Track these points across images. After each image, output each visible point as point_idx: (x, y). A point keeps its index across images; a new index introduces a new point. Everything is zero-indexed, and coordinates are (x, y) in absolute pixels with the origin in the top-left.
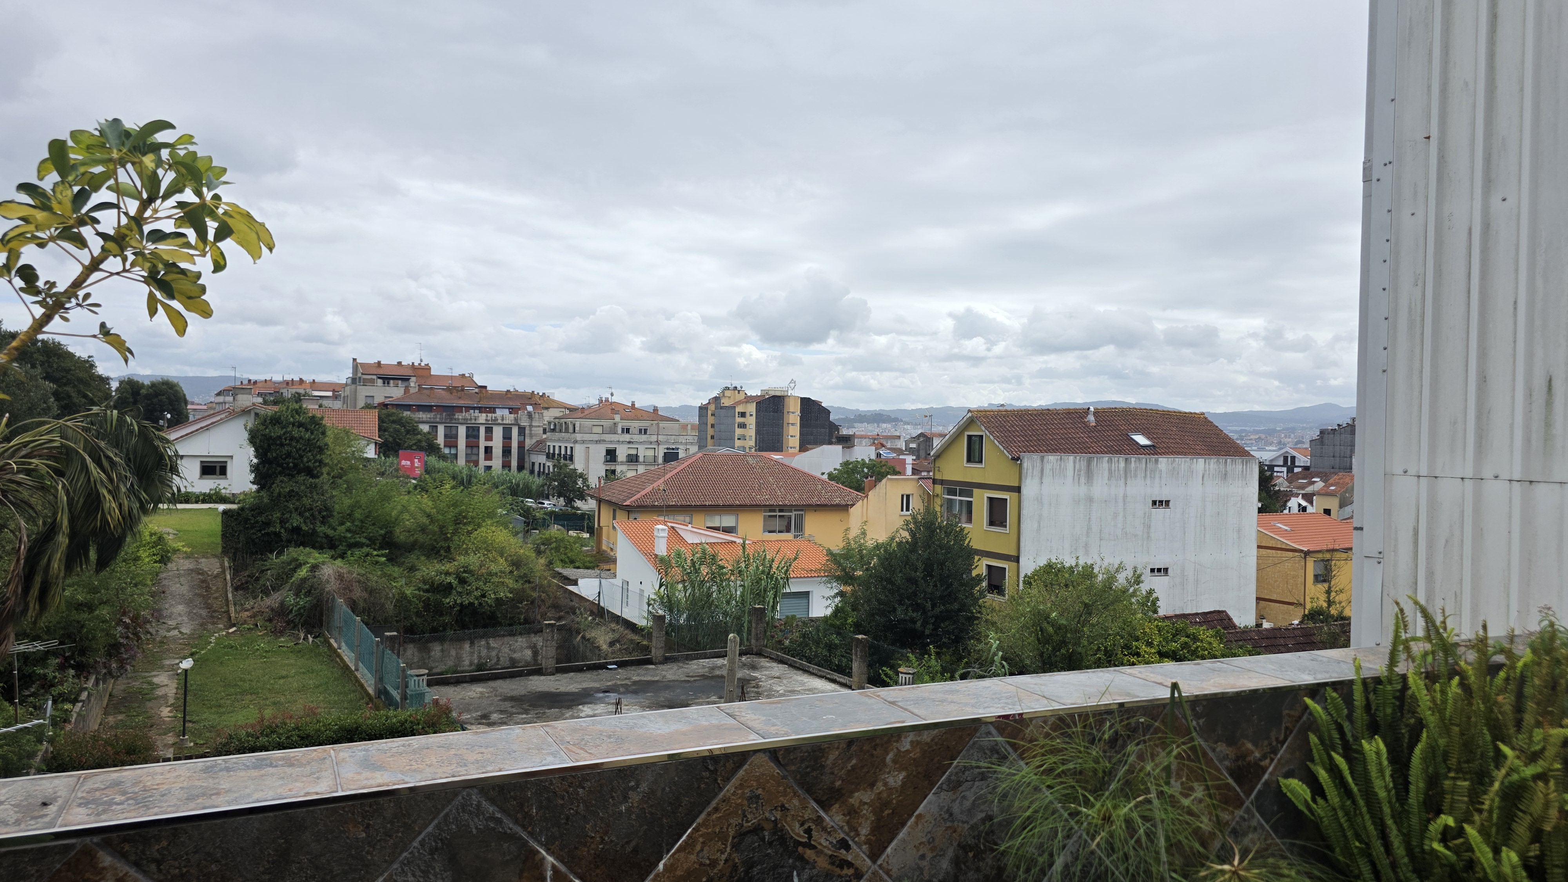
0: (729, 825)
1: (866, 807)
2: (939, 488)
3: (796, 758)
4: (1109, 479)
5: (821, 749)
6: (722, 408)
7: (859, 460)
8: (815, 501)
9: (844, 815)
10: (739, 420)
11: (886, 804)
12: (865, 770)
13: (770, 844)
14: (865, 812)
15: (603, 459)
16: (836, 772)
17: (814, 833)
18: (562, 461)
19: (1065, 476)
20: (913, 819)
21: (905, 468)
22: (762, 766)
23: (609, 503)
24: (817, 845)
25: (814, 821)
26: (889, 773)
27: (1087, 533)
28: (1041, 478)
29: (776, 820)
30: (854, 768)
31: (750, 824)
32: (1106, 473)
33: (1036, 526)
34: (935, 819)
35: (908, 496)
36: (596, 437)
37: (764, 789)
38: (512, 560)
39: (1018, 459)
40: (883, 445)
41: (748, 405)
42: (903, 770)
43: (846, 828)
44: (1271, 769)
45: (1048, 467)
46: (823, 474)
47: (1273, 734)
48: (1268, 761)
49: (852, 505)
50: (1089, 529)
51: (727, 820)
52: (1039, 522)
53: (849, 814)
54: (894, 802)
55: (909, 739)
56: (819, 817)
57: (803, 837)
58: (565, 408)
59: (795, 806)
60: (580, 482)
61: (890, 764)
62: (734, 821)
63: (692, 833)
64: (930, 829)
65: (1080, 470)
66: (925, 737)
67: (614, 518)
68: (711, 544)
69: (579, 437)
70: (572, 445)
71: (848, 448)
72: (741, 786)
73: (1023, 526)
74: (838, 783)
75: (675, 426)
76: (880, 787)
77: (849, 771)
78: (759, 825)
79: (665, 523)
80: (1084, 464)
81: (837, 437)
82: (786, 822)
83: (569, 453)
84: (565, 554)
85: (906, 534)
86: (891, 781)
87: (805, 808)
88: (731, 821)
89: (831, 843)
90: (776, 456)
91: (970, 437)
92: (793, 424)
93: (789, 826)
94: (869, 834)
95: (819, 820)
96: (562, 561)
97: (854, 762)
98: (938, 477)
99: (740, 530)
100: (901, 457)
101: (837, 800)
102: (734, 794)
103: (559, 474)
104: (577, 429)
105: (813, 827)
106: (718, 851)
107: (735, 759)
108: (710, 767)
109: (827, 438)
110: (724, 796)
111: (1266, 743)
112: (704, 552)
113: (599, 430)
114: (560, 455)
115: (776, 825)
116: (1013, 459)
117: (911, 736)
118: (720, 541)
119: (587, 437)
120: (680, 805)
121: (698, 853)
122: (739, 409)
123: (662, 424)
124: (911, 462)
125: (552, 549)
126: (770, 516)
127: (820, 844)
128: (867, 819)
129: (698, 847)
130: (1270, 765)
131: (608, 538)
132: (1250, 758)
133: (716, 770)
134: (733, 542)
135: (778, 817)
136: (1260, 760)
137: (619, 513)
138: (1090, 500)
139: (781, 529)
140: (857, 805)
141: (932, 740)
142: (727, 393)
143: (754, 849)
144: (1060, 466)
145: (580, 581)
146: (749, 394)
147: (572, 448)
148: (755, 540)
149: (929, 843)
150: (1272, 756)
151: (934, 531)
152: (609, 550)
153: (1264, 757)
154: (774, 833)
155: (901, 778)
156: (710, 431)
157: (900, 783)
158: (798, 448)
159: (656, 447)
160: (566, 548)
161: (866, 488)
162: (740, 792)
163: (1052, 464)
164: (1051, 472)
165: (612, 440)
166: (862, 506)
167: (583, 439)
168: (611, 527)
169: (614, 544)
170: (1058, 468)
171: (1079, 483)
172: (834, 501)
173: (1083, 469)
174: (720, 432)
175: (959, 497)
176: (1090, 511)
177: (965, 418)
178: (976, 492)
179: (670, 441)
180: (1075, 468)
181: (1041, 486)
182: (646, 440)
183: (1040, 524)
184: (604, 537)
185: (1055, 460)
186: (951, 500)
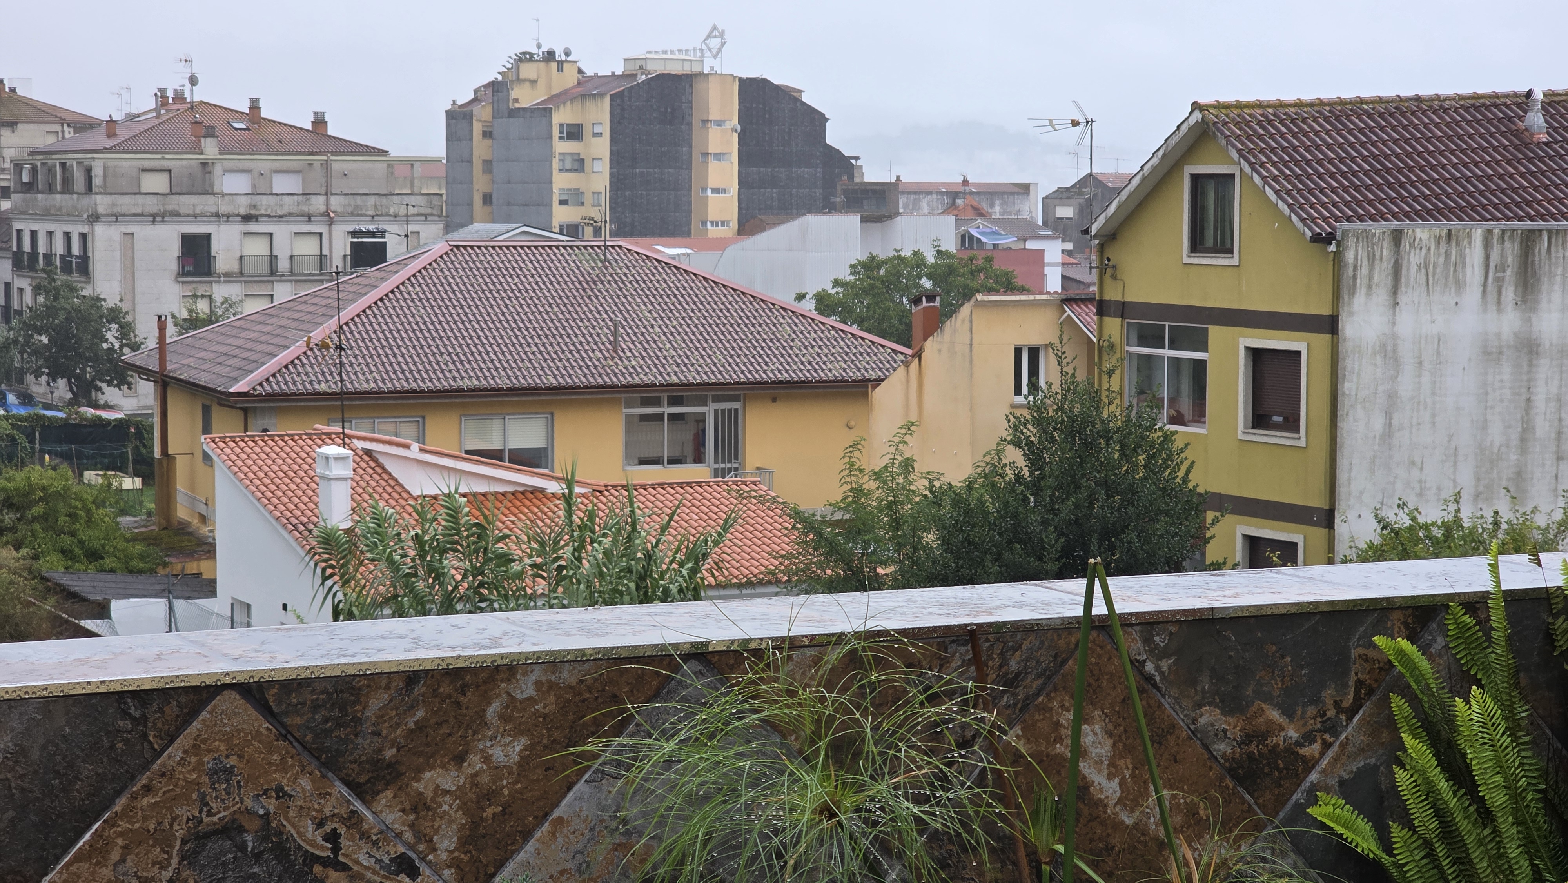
0: (174, 819)
1: (447, 798)
2: (1114, 326)
3: (303, 704)
5: (353, 688)
6: (514, 113)
7: (907, 253)
8: (773, 371)
9: (403, 811)
10: (561, 147)
11: (490, 796)
12: (445, 730)
13: (258, 856)
14: (446, 807)
15: (174, 266)
16: (384, 732)
17: (344, 842)
18: (61, 278)
19: (1460, 285)
20: (546, 827)
21: (1043, 276)
22: (235, 714)
23: (192, 388)
24: (350, 863)
25: (343, 820)
26: (493, 738)
27: (1523, 440)
28: (1395, 291)
29: (267, 813)
30: (421, 726)
31: (215, 819)
33: (1378, 423)
34: (592, 829)
35: (1034, 352)
36: (151, 205)
37: (240, 756)
39: (1329, 238)
40: (980, 213)
41: (590, 104)
42: (522, 733)
43: (408, 836)
44: (1325, 762)
45: (1412, 260)
46: (801, 297)
47: (1329, 695)
48: (1316, 747)
49: (879, 381)
50: (1527, 429)
51: (170, 809)
52: (1388, 415)
53: (414, 809)
54: (506, 792)
55: (533, 677)
56: (354, 812)
57: (322, 848)
58: (62, 122)
59: (304, 790)
60: (112, 335)
61: (496, 722)
62: (183, 812)
63: (102, 828)
64: (580, 846)
65: (1501, 267)
66: (565, 675)
67: (207, 430)
68: (472, 496)
69: (102, 203)
70: (85, 229)
71: (879, 220)
72: (196, 749)
73: (1345, 426)
74: (390, 753)
75: (379, 167)
76: (475, 763)
77: (411, 731)
78: (234, 821)
79: (344, 439)
80: (1511, 251)
81: (845, 192)
82: (287, 819)
83: (76, 250)
84: (72, 534)
85: (1015, 456)
86: (497, 753)
87: (323, 795)
88: (178, 811)
89: (378, 861)
90: (670, 251)
91: (1196, 179)
92: (718, 156)
93: (293, 825)
94: (455, 849)
95: (353, 819)
96: (63, 552)
97: (420, 714)
98: (1113, 294)
99: (561, 459)
100: (1031, 245)
101: (388, 784)
102: (182, 762)
103: (51, 311)
104: (97, 181)
105: (342, 830)
106: (154, 864)
107: (183, 699)
108: (132, 711)
109: (818, 192)
110: (164, 765)
111: (1311, 711)
112: (454, 514)
113: (156, 183)
114: (48, 257)
115: (269, 823)
116: (1316, 238)
117: (536, 674)
118: (501, 489)
119: (126, 203)
120: (76, 778)
121: (115, 865)
122: (562, 116)
123: (340, 164)
124: (1058, 258)
125: (35, 519)
126: (644, 418)
127: (357, 862)
128: (451, 821)
129: (115, 855)
130: (1322, 754)
131: (192, 487)
132: (1277, 740)
133: (144, 719)
134: (537, 492)
135: (272, 809)
136: (1298, 744)
137: (218, 415)
138: (1529, 348)
139: (677, 454)
140: (429, 794)
141: (581, 682)
142: (528, 71)
143: (224, 864)
144: (1447, 255)
145: (117, 607)
146: (589, 72)
147: (84, 236)
148: (600, 481)
149: (580, 872)
150: (1327, 736)
151: (1089, 444)
152: (195, 521)
153: (1308, 738)
154: (265, 838)
155: (518, 749)
156: (480, 183)
157: (517, 758)
158: (734, 224)
159: (323, 229)
160: (73, 516)
161: (917, 330)
162: (193, 759)
163: (1424, 251)
164: (1423, 270)
165: (198, 211)
166: (908, 381)
167: (116, 210)
168: (199, 456)
169: (209, 503)
170: (1442, 260)
171: (1499, 302)
172: (830, 370)
173: (1510, 260)
174: (509, 182)
175: (1170, 348)
176: (1529, 380)
177: (1184, 128)
178: (1216, 333)
179: (364, 212)
180: (1487, 258)
181: (1394, 314)
182: (294, 210)
183: (1391, 419)
184: (181, 486)
185: (1432, 240)
186: (1149, 357)
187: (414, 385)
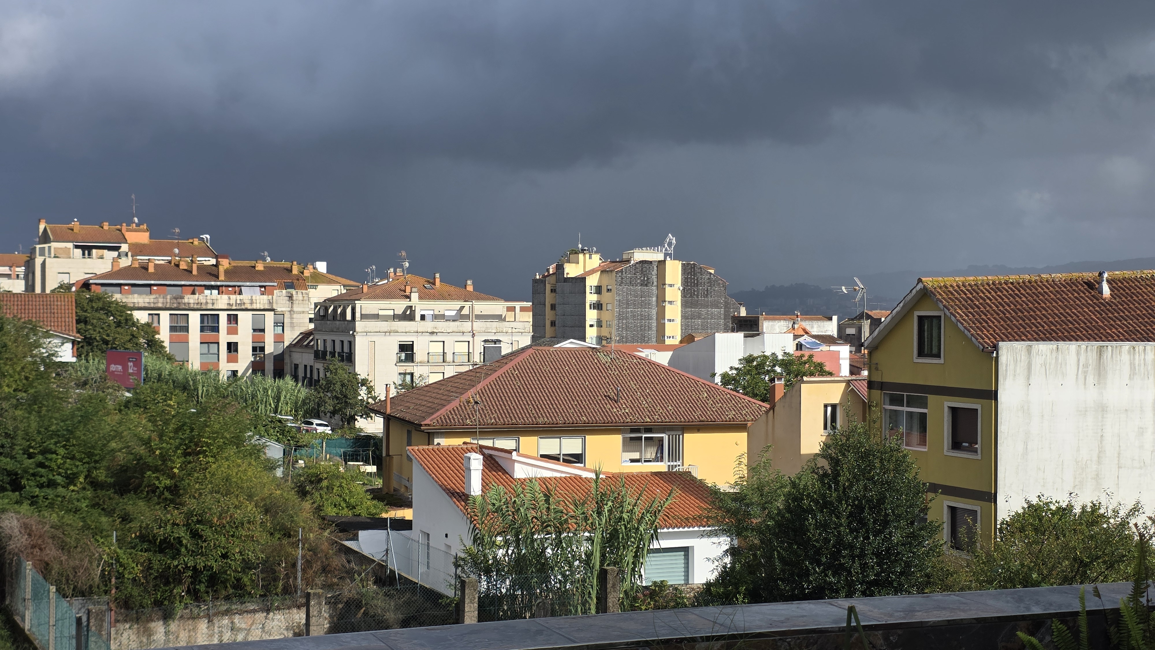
2: (877, 395)
4: (1131, 378)
6: (567, 280)
7: (768, 353)
8: (697, 415)
10: (591, 297)
15: (395, 359)
18: (337, 361)
19: (1064, 375)
21: (839, 366)
23: (402, 422)
27: (1099, 457)
28: (1028, 377)
32: (1126, 369)
33: (1020, 448)
35: (834, 408)
36: (384, 327)
38: (265, 505)
39: (993, 349)
40: (806, 332)
41: (605, 276)
45: (1037, 362)
49: (753, 421)
50: (1101, 451)
52: (1026, 443)
60: (363, 392)
65: (1086, 366)
67: (409, 444)
68: (545, 480)
69: (359, 324)
71: (753, 336)
73: (1001, 449)
75: (499, 308)
79: (480, 450)
80: (1091, 357)
81: (736, 321)
83: (346, 349)
84: (340, 495)
90: (645, 350)
91: (921, 318)
92: (671, 303)
96: (335, 505)
98: (876, 378)
99: (589, 460)
100: (833, 348)
103: (333, 381)
104: (358, 314)
109: (722, 322)
112: (534, 490)
114: (332, 353)
116: (986, 350)
118: (559, 475)
119: (371, 325)
123: (479, 306)
124: (847, 356)
126: (632, 439)
131: (401, 471)
134: (577, 476)
137: (415, 436)
138: (1102, 409)
139: (649, 457)
142: (574, 258)
144: (1057, 359)
145: (361, 534)
147: (350, 342)
152: (402, 489)
156: (550, 316)
158: (679, 338)
159: (470, 339)
163: (1044, 357)
164: (1044, 367)
165: (407, 331)
166: (767, 422)
167: (367, 330)
168: (405, 457)
169: (410, 480)
170: (1054, 361)
171: (1085, 384)
172: (727, 415)
173: (1090, 362)
174: (564, 315)
175: (907, 406)
176: (1102, 426)
177: (914, 291)
178: (932, 399)
179: (490, 331)
180: (1079, 360)
181: (1028, 390)
182: (456, 330)
183: (1027, 445)
184: (395, 470)
185: (1048, 351)
186: (896, 411)
187: (514, 421)
